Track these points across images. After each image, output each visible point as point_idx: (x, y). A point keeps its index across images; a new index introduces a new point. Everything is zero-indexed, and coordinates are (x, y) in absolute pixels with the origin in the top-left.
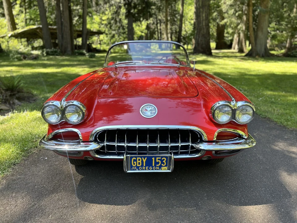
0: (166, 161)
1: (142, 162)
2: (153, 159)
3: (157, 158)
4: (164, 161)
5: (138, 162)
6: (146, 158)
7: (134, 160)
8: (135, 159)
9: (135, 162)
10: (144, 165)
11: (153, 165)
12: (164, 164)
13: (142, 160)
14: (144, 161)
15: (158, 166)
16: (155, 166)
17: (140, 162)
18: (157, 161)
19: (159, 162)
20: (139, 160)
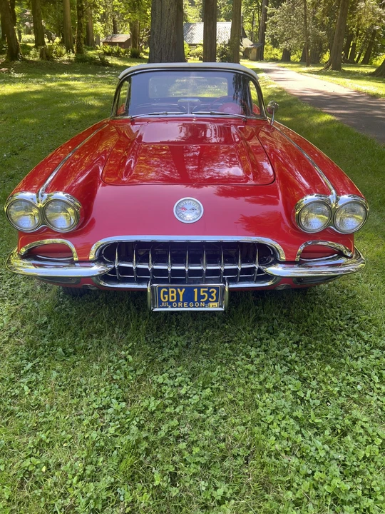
0: (217, 295)
1: (178, 295)
2: (196, 290)
3: (202, 290)
4: (213, 295)
5: (171, 295)
6: (184, 290)
7: (165, 293)
8: (166, 290)
9: (166, 296)
10: (181, 300)
11: (196, 300)
12: (213, 298)
13: (177, 291)
14: (181, 294)
15: (202, 302)
16: (199, 301)
17: (174, 295)
18: (202, 294)
19: (205, 295)
20: (173, 292)
